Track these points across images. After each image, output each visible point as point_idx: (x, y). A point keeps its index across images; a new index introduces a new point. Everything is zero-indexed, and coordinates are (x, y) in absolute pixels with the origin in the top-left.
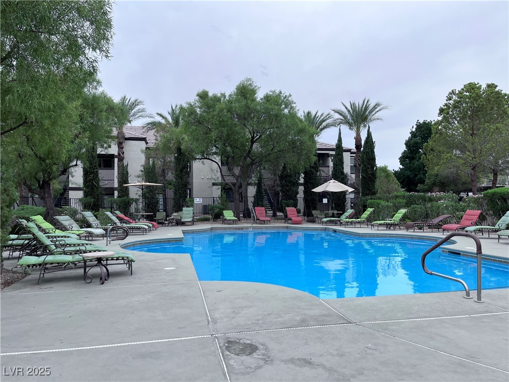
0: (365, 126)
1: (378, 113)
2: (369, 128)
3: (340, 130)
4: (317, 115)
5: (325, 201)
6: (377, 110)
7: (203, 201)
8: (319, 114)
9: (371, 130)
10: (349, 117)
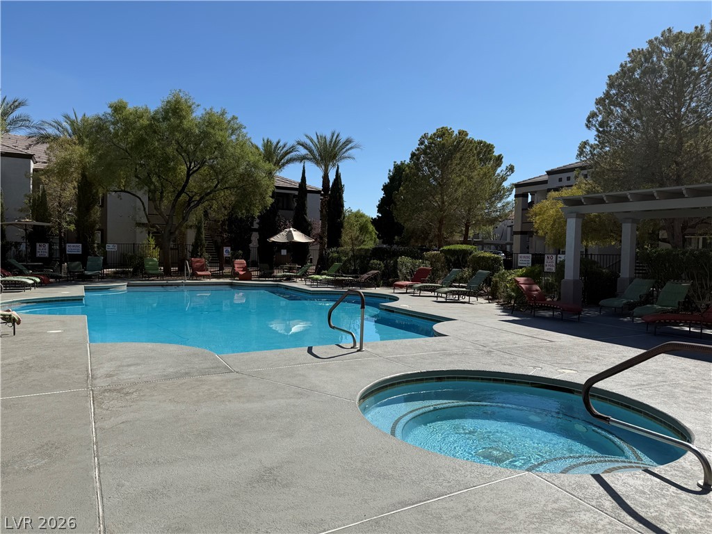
0: (334, 166)
1: (349, 151)
2: (338, 168)
3: (304, 168)
4: (279, 146)
5: (284, 252)
6: (348, 147)
7: (118, 248)
8: (281, 144)
9: (340, 171)
10: (316, 152)
